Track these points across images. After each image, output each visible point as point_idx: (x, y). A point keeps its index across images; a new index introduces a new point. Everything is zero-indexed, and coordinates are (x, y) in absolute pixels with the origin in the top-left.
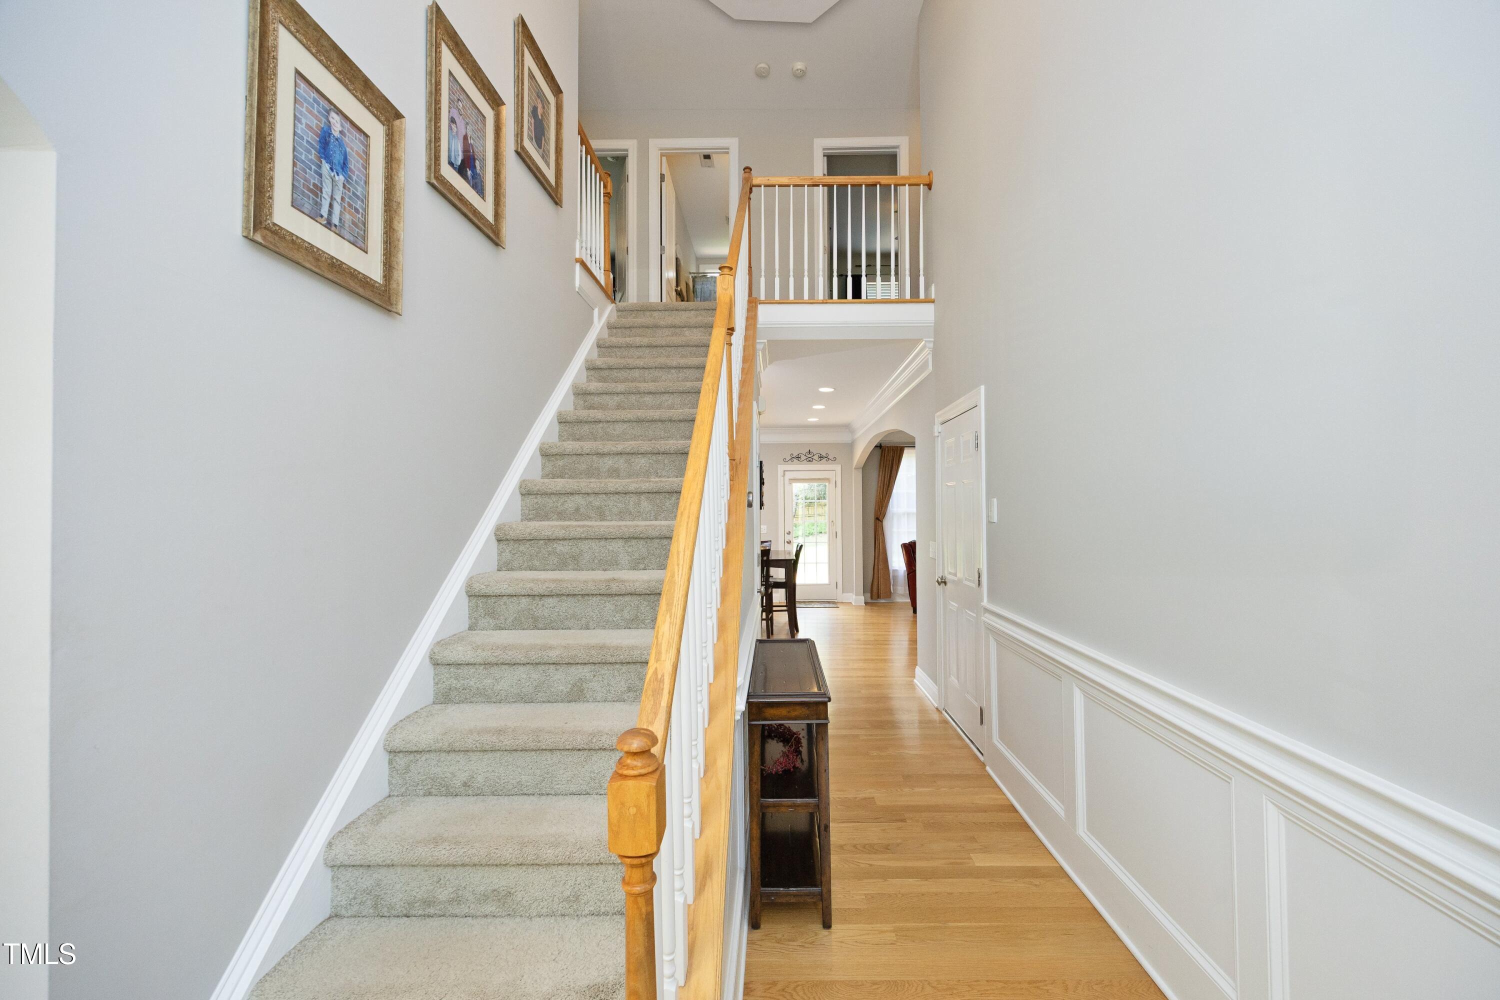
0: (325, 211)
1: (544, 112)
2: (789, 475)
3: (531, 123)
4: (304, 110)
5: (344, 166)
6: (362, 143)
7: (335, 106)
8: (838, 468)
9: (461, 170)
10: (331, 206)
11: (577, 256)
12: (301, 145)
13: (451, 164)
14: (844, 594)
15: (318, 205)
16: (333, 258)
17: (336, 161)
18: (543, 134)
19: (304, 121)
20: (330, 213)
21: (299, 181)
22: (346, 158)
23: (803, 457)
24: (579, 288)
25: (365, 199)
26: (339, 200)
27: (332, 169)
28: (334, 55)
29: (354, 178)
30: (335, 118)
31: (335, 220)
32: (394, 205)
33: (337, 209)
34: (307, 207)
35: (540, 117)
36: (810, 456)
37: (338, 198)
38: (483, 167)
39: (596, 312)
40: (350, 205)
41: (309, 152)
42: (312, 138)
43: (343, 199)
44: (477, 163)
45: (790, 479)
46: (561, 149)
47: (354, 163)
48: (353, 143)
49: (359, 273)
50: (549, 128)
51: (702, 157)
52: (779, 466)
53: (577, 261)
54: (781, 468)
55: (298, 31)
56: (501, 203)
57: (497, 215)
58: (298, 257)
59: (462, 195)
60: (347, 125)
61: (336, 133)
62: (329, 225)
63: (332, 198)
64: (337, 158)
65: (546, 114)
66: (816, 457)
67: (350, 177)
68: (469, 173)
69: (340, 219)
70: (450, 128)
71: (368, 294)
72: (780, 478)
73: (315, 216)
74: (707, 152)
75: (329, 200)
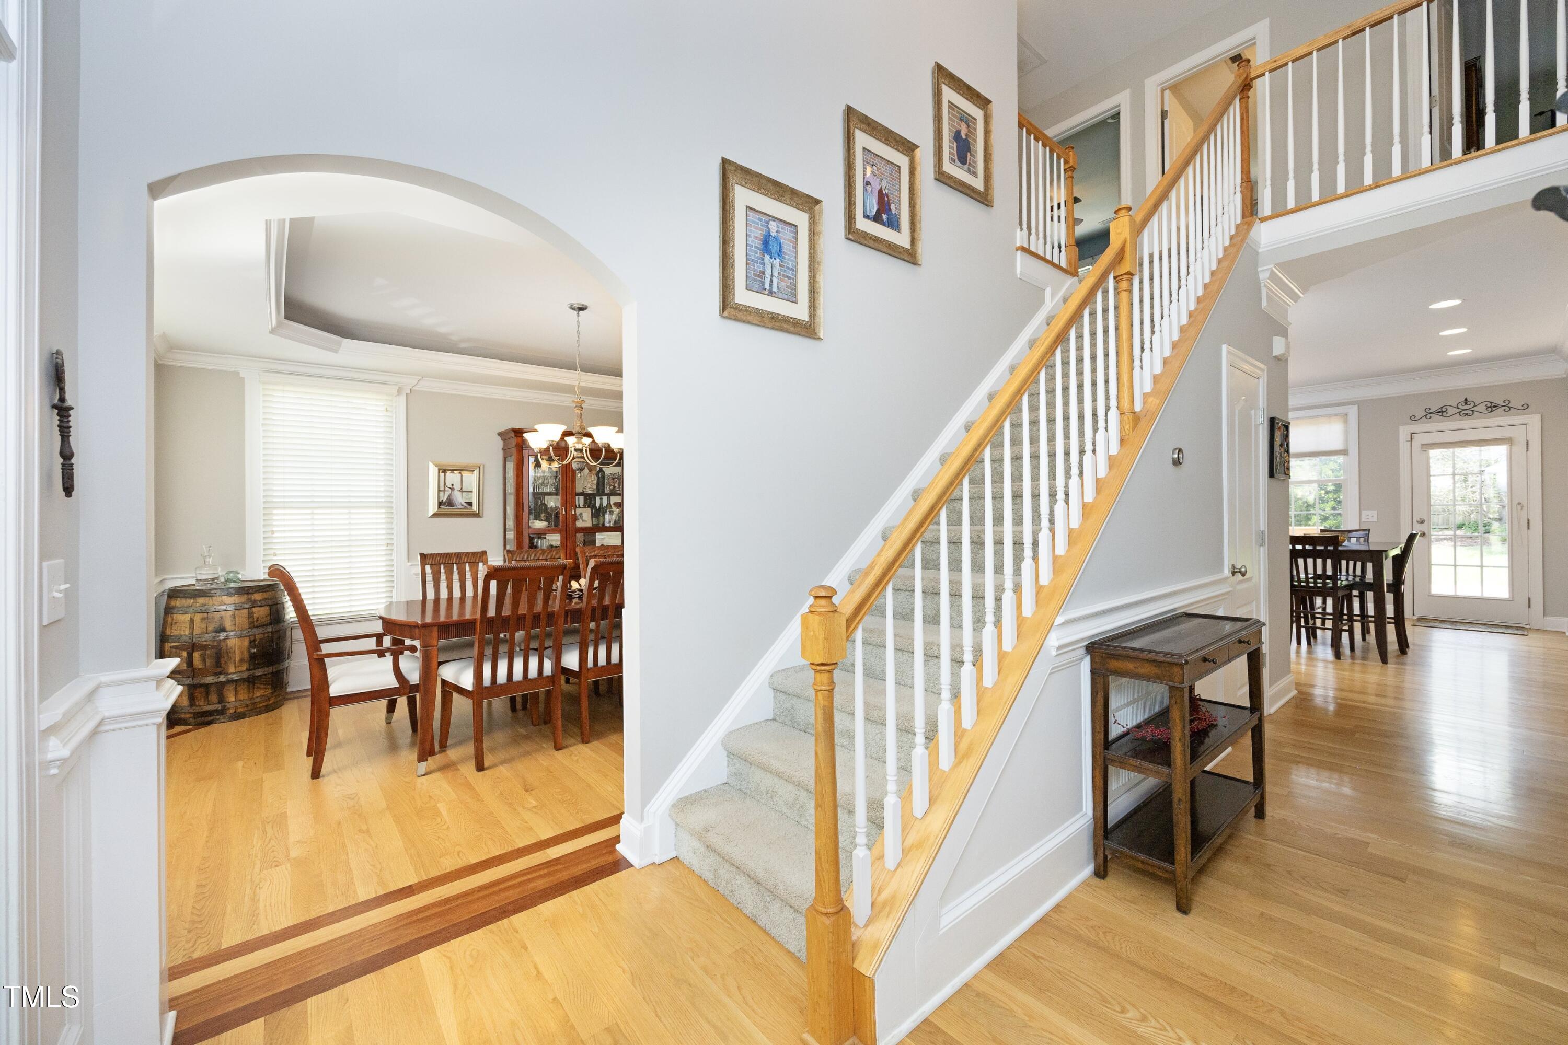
0: (767, 286)
1: (969, 131)
2: (1419, 440)
3: (953, 147)
4: (752, 229)
5: (780, 252)
6: (792, 232)
7: (773, 217)
8: (1534, 421)
9: (877, 218)
10: (771, 281)
11: (1018, 245)
12: (751, 251)
13: (866, 217)
14: (1546, 618)
15: (763, 283)
16: (772, 313)
17: (774, 252)
18: (969, 150)
19: (752, 236)
20: (771, 285)
21: (750, 273)
22: (780, 246)
23: (1451, 411)
24: (1021, 274)
25: (794, 269)
26: (776, 275)
27: (771, 258)
28: (770, 186)
29: (787, 257)
30: (773, 226)
31: (775, 289)
32: (816, 265)
33: (775, 281)
34: (756, 287)
35: (964, 137)
36: (1466, 407)
37: (776, 274)
38: (899, 208)
39: (1048, 292)
40: (784, 276)
41: (756, 252)
42: (758, 243)
43: (779, 274)
44: (893, 207)
45: (1423, 445)
46: (990, 155)
47: (787, 248)
48: (786, 236)
49: (791, 318)
50: (976, 141)
51: (1230, 62)
52: (1401, 428)
53: (1017, 249)
54: (1404, 432)
55: (746, 183)
56: (918, 229)
57: (913, 240)
58: (749, 318)
59: (876, 237)
60: (781, 225)
61: (773, 234)
62: (771, 293)
63: (772, 276)
64: (774, 248)
65: (971, 131)
66: (1482, 408)
67: (784, 258)
68: (884, 217)
69: (778, 287)
70: (865, 190)
71: (798, 329)
72: (1404, 447)
73: (761, 290)
74: (1234, 53)
75: (769, 277)
